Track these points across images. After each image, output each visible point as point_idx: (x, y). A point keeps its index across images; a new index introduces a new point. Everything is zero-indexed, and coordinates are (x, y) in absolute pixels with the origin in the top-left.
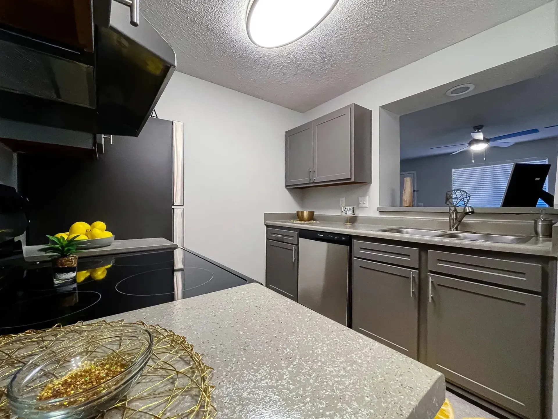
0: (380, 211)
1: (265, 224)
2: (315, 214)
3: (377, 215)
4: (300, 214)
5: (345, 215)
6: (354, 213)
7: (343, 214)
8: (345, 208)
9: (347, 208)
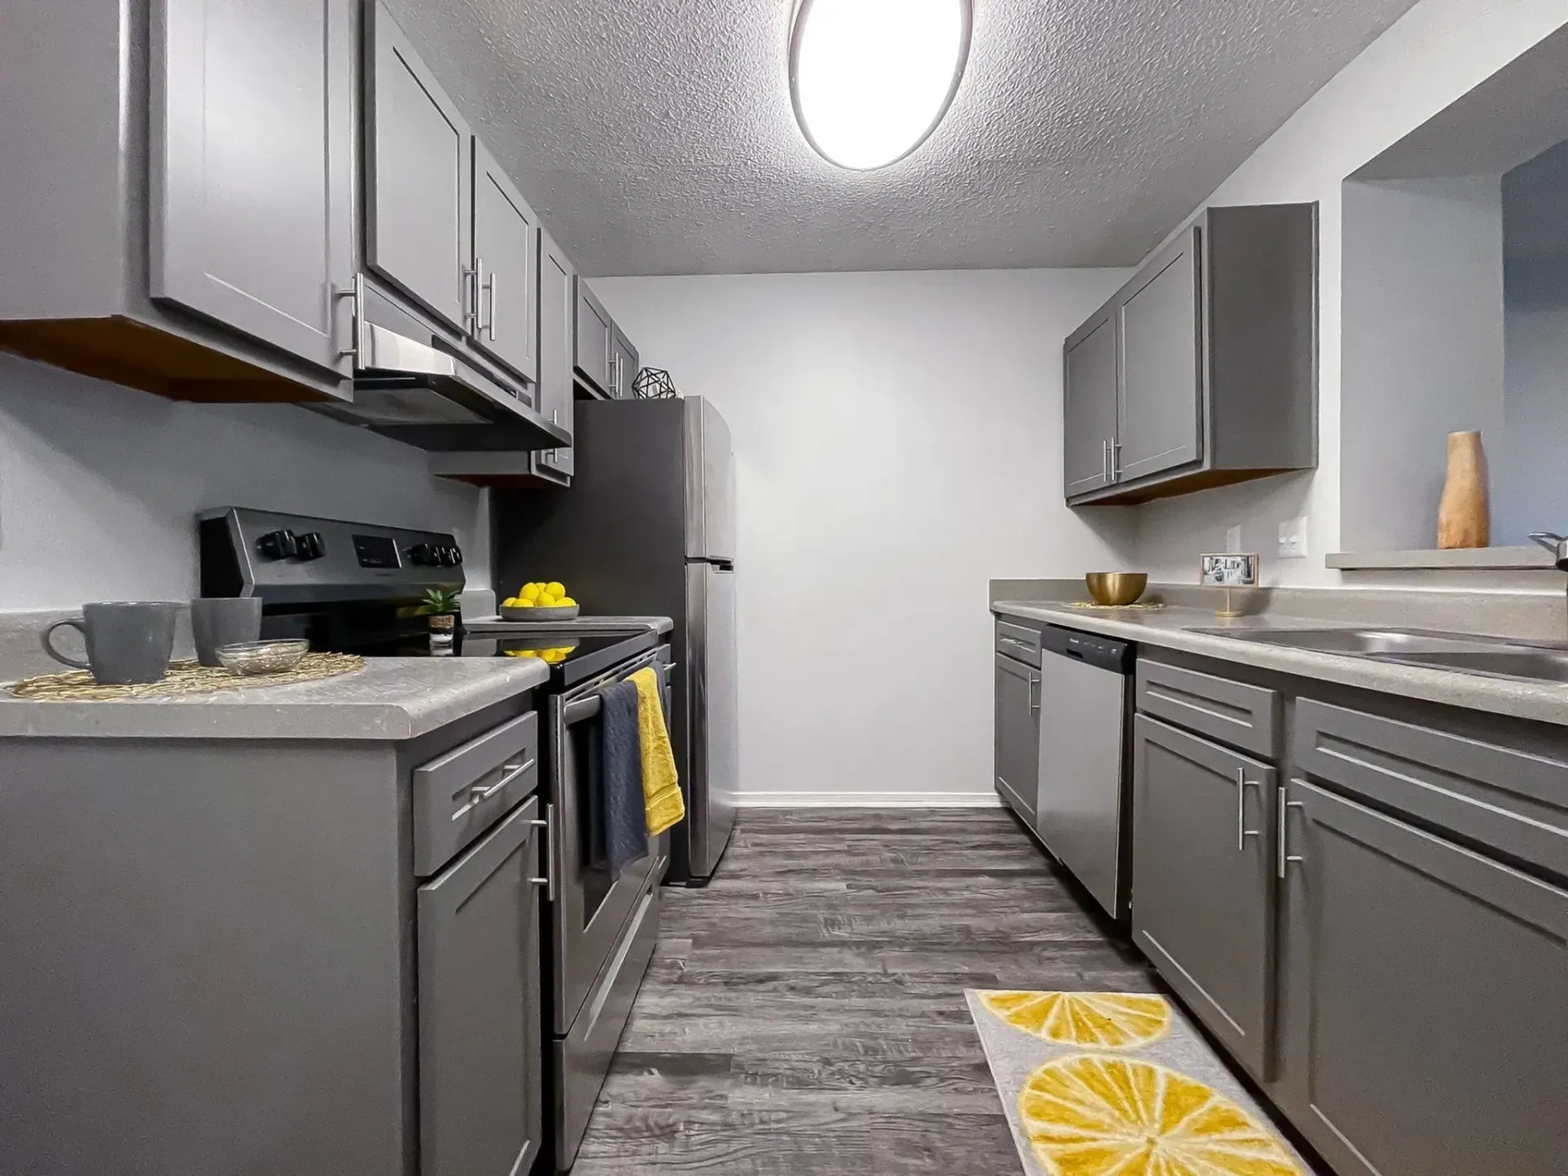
0: (1343, 570)
1: (991, 610)
2: (1149, 581)
3: (1332, 582)
4: (1095, 581)
5: (1217, 584)
6: (1249, 575)
7: (1210, 580)
8: (1217, 562)
9: (1223, 559)
